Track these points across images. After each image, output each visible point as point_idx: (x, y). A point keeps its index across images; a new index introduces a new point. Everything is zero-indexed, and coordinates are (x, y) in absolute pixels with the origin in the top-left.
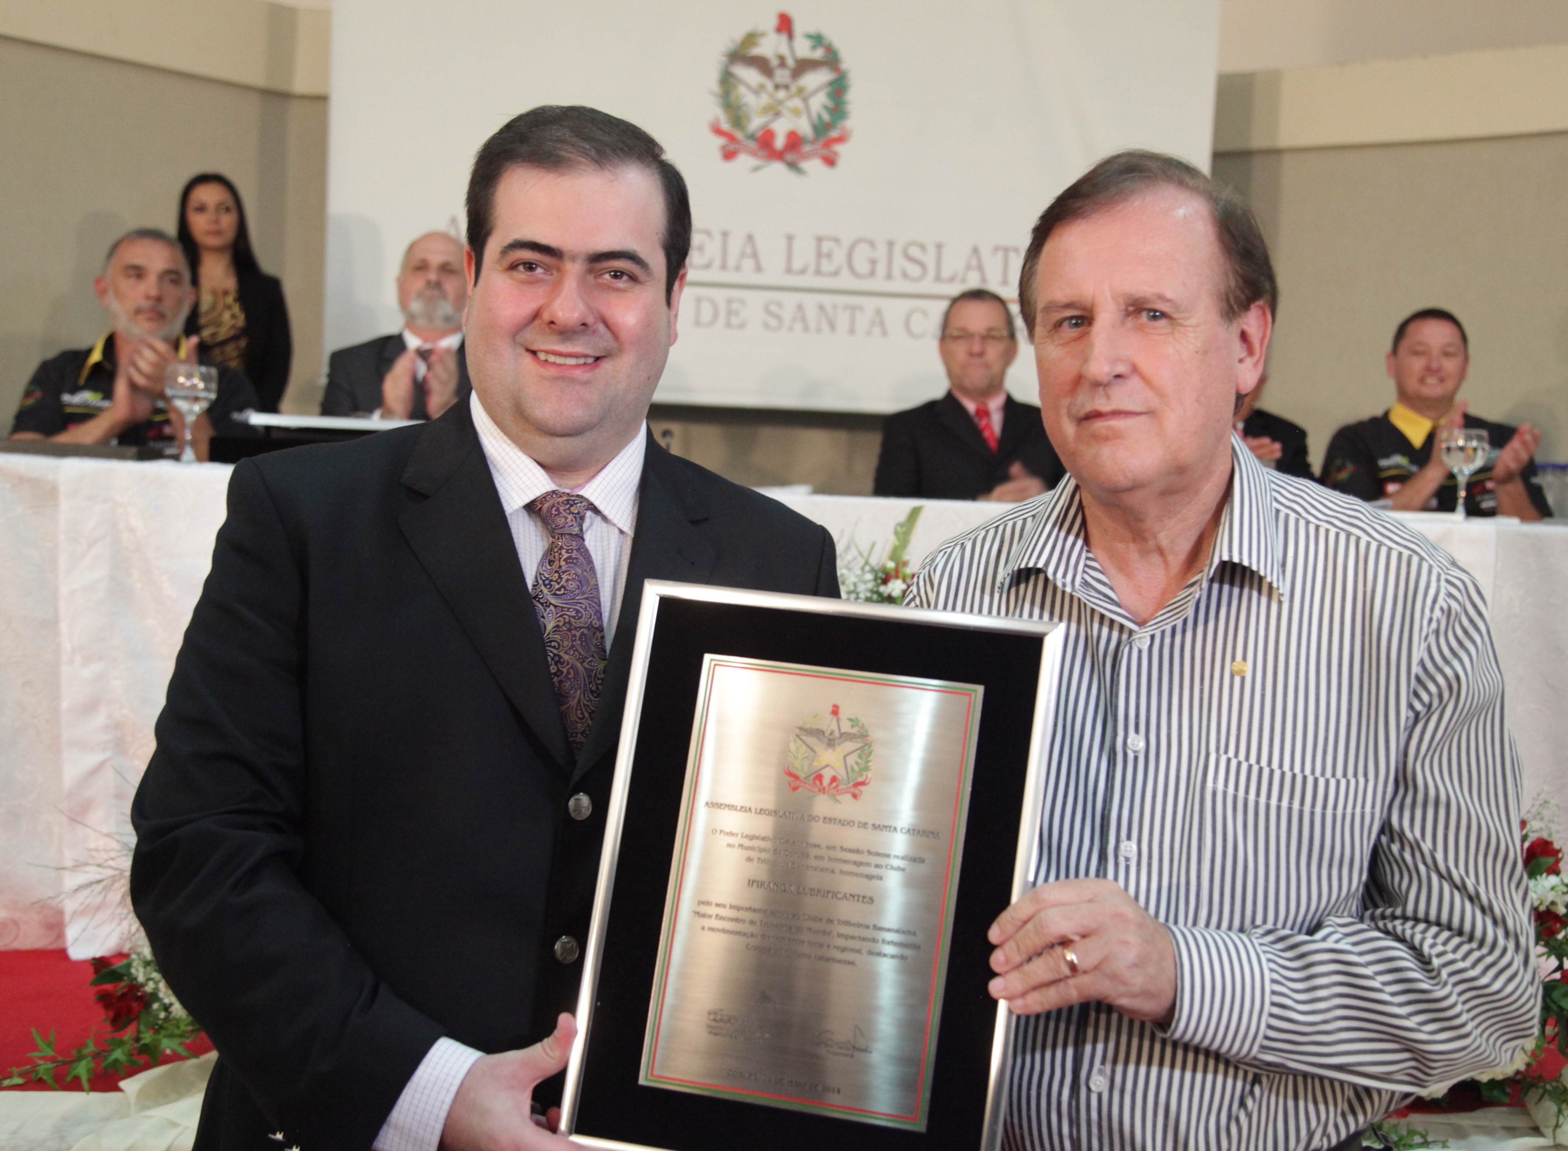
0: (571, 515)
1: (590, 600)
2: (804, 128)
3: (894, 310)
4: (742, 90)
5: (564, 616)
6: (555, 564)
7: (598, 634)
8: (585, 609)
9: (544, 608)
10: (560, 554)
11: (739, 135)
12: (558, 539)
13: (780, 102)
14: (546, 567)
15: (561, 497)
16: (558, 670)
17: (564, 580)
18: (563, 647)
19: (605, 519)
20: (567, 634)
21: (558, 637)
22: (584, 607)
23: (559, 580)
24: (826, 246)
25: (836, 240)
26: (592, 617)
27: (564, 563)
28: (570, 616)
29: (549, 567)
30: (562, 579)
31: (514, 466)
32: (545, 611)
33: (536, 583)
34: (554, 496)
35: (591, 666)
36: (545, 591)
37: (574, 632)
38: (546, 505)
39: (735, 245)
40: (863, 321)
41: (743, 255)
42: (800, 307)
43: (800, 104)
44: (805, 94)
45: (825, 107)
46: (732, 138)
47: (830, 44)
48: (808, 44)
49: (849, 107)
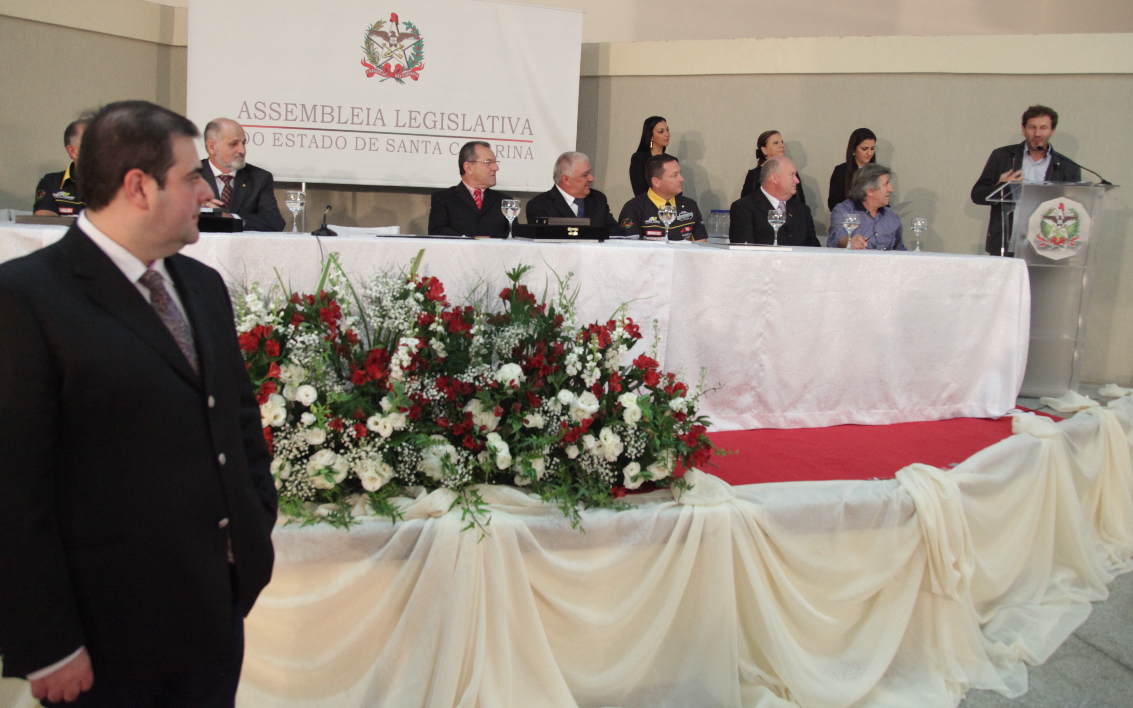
2: (403, 63)
3: (444, 143)
4: (376, 46)
11: (375, 66)
13: (392, 52)
24: (414, 115)
25: (419, 112)
39: (373, 114)
40: (431, 148)
41: (377, 118)
42: (403, 141)
43: (402, 53)
44: (403, 49)
45: (412, 54)
46: (371, 67)
47: (414, 26)
48: (405, 26)
49: (423, 54)
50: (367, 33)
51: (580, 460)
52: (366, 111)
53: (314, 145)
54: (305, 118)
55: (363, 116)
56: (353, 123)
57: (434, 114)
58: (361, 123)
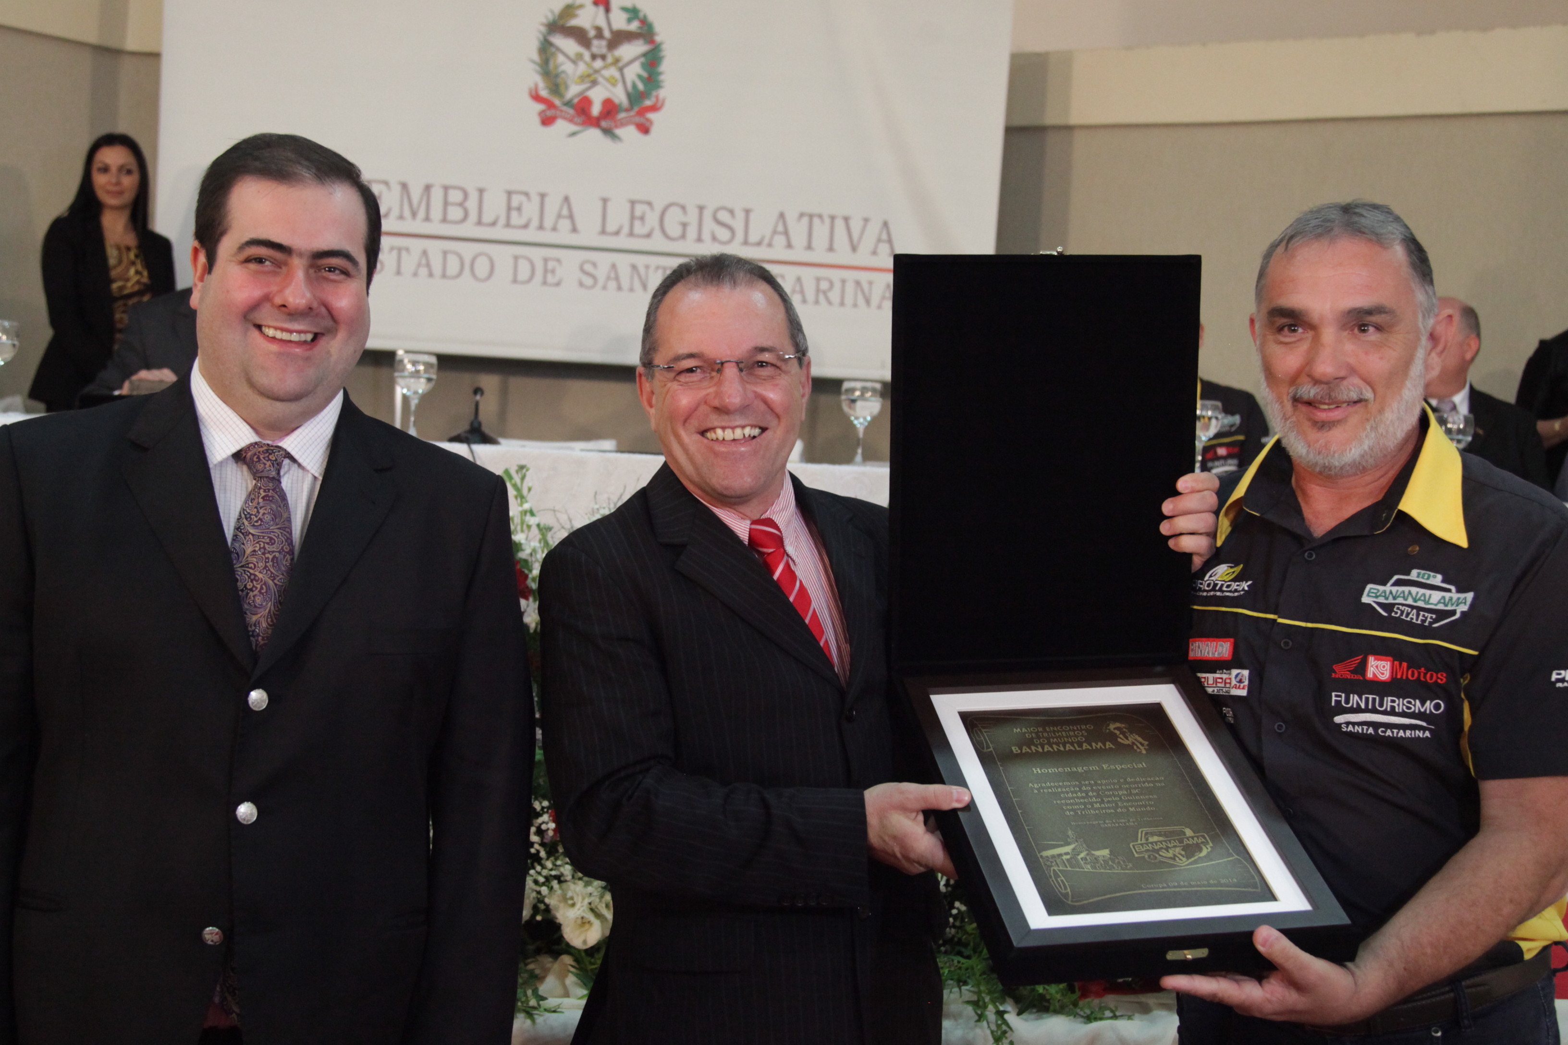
0: (269, 462)
1: (283, 530)
2: (620, 96)
4: (561, 58)
5: (260, 543)
6: (255, 501)
7: (288, 557)
8: (278, 537)
10: (259, 493)
11: (557, 102)
12: (258, 481)
13: (597, 71)
14: (249, 504)
15: (262, 447)
16: (254, 586)
17: (261, 514)
18: (258, 567)
19: (300, 465)
20: (262, 557)
21: (255, 560)
22: (277, 535)
23: (257, 514)
24: (639, 209)
25: (649, 204)
26: (284, 544)
27: (262, 500)
28: (264, 543)
29: (251, 504)
30: (259, 513)
31: (224, 423)
32: (245, 538)
33: (239, 517)
34: (256, 446)
35: (281, 582)
36: (246, 523)
37: (267, 555)
38: (249, 454)
39: (553, 206)
41: (559, 216)
42: (614, 266)
43: (617, 75)
44: (620, 64)
45: (640, 77)
46: (550, 105)
47: (645, 17)
48: (624, 16)
49: (662, 77)
50: (543, 29)
52: (536, 200)
53: (423, 271)
54: (407, 213)
55: (531, 209)
56: (508, 225)
57: (683, 208)
58: (526, 226)
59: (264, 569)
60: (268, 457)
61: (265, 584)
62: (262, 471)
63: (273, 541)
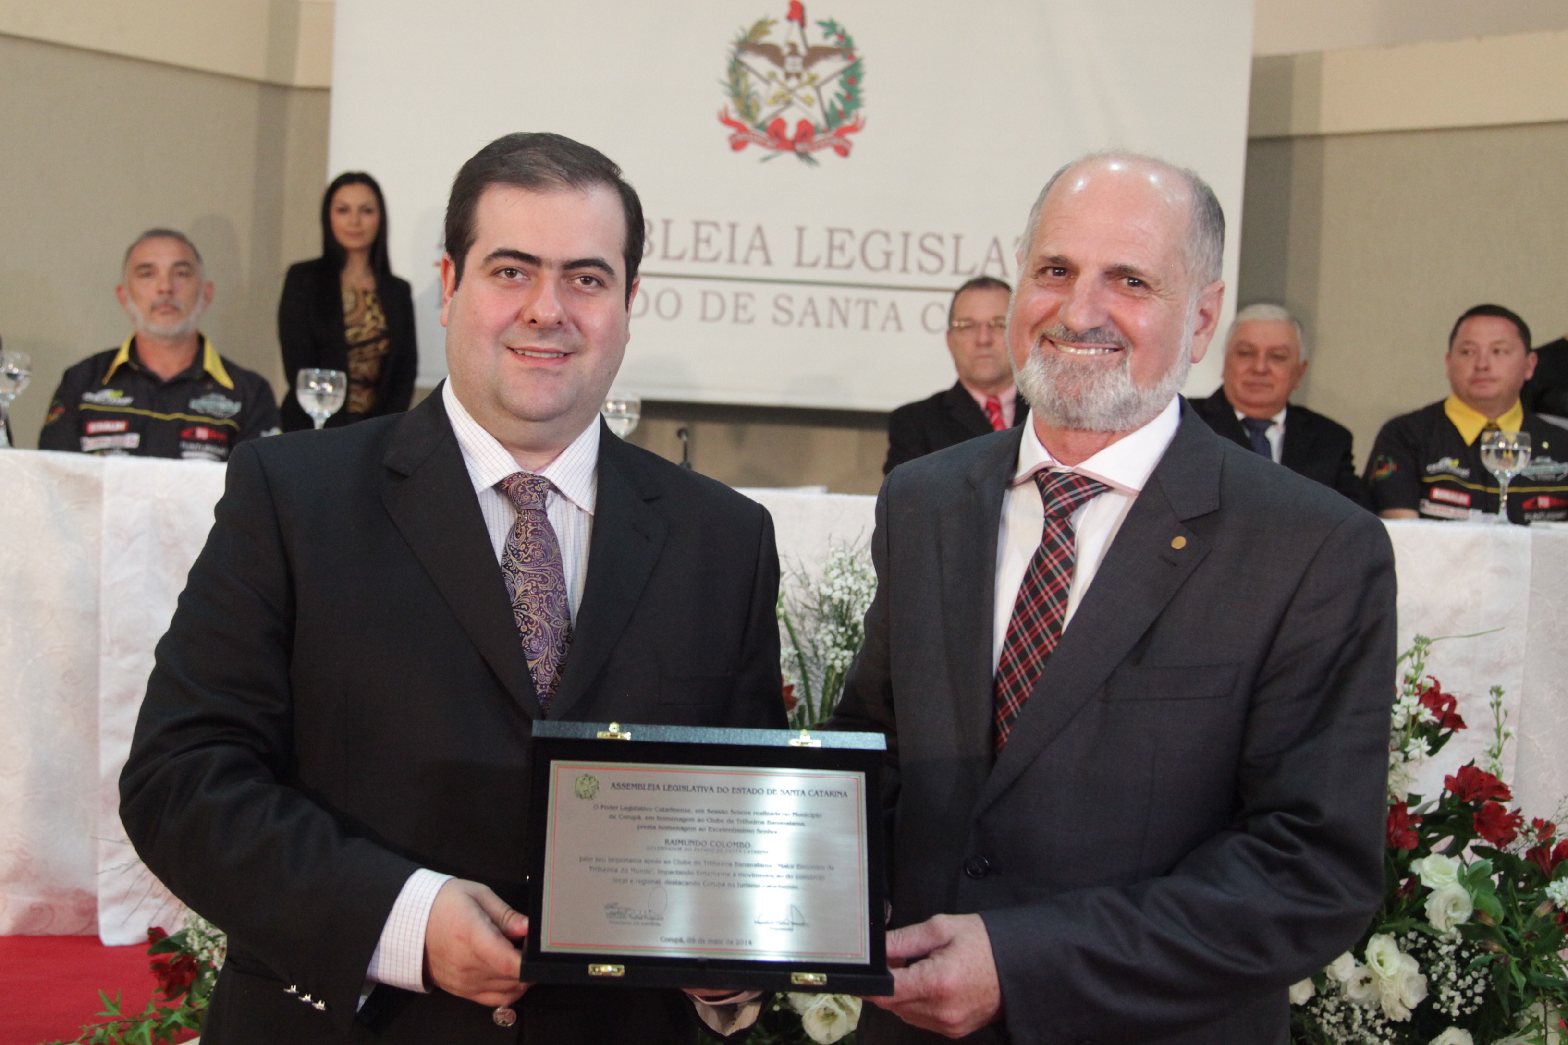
0: (535, 494)
1: (555, 567)
2: (816, 117)
3: (910, 304)
4: (752, 78)
5: (532, 582)
6: (522, 536)
7: (563, 597)
8: (550, 575)
9: (514, 575)
10: (527, 527)
11: (748, 125)
12: (524, 514)
13: (791, 91)
14: (514, 539)
15: (525, 477)
16: (528, 629)
17: (530, 550)
18: (532, 608)
19: (565, 498)
20: (535, 598)
21: (527, 600)
22: (549, 573)
23: (526, 550)
24: (838, 238)
25: (850, 232)
26: (557, 582)
27: (530, 534)
28: (537, 581)
29: (516, 539)
30: (528, 549)
31: (483, 449)
32: (515, 577)
33: (505, 554)
34: (520, 477)
35: (557, 625)
36: (514, 560)
37: (541, 595)
38: (513, 484)
39: (744, 237)
40: (877, 316)
41: (752, 247)
42: (811, 301)
43: (812, 93)
44: (817, 83)
45: (838, 95)
46: (741, 128)
47: (843, 31)
48: (820, 31)
49: (863, 95)
50: (733, 48)
51: (1315, 1010)
52: (726, 231)
55: (720, 241)
56: (696, 258)
57: (887, 236)
58: (715, 259)
59: (538, 610)
60: (533, 487)
61: (540, 626)
62: (529, 503)
63: (546, 580)
